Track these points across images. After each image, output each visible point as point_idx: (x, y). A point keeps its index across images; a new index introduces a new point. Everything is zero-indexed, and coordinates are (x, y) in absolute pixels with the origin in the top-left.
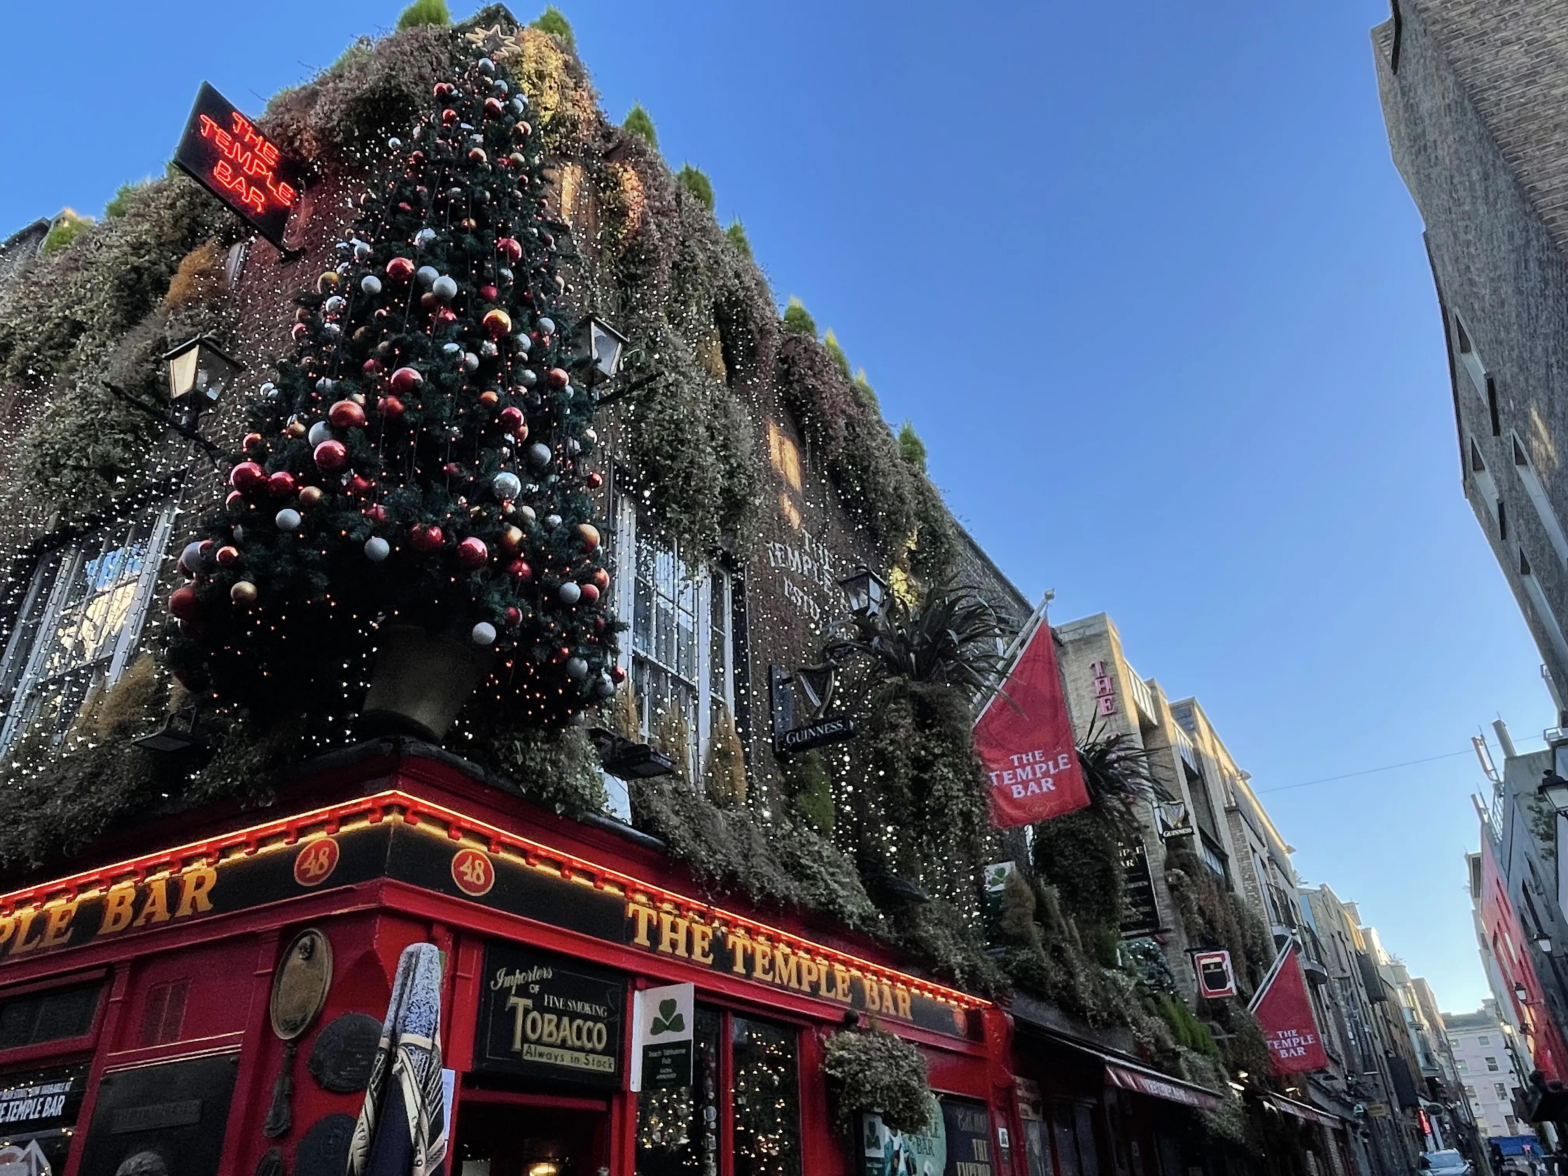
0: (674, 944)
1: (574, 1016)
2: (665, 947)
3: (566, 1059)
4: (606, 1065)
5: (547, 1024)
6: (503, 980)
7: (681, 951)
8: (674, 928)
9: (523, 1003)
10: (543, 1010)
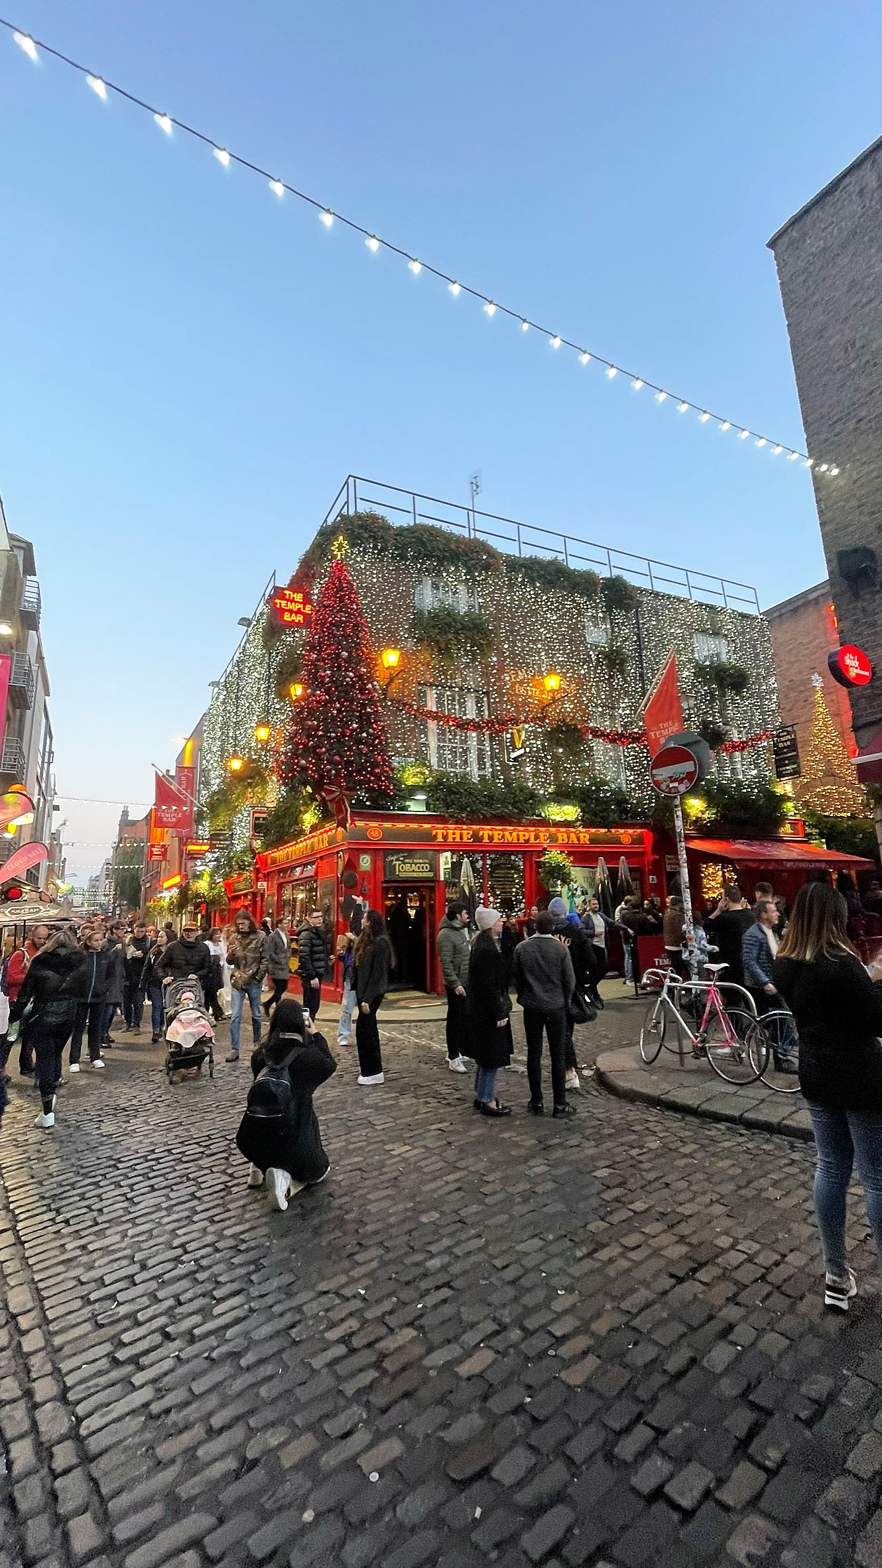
0: (454, 839)
1: (416, 864)
2: (450, 839)
3: (415, 875)
4: (431, 875)
5: (407, 867)
6: (390, 858)
7: (458, 840)
8: (454, 834)
9: (397, 863)
10: (405, 863)
